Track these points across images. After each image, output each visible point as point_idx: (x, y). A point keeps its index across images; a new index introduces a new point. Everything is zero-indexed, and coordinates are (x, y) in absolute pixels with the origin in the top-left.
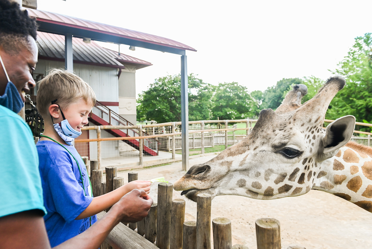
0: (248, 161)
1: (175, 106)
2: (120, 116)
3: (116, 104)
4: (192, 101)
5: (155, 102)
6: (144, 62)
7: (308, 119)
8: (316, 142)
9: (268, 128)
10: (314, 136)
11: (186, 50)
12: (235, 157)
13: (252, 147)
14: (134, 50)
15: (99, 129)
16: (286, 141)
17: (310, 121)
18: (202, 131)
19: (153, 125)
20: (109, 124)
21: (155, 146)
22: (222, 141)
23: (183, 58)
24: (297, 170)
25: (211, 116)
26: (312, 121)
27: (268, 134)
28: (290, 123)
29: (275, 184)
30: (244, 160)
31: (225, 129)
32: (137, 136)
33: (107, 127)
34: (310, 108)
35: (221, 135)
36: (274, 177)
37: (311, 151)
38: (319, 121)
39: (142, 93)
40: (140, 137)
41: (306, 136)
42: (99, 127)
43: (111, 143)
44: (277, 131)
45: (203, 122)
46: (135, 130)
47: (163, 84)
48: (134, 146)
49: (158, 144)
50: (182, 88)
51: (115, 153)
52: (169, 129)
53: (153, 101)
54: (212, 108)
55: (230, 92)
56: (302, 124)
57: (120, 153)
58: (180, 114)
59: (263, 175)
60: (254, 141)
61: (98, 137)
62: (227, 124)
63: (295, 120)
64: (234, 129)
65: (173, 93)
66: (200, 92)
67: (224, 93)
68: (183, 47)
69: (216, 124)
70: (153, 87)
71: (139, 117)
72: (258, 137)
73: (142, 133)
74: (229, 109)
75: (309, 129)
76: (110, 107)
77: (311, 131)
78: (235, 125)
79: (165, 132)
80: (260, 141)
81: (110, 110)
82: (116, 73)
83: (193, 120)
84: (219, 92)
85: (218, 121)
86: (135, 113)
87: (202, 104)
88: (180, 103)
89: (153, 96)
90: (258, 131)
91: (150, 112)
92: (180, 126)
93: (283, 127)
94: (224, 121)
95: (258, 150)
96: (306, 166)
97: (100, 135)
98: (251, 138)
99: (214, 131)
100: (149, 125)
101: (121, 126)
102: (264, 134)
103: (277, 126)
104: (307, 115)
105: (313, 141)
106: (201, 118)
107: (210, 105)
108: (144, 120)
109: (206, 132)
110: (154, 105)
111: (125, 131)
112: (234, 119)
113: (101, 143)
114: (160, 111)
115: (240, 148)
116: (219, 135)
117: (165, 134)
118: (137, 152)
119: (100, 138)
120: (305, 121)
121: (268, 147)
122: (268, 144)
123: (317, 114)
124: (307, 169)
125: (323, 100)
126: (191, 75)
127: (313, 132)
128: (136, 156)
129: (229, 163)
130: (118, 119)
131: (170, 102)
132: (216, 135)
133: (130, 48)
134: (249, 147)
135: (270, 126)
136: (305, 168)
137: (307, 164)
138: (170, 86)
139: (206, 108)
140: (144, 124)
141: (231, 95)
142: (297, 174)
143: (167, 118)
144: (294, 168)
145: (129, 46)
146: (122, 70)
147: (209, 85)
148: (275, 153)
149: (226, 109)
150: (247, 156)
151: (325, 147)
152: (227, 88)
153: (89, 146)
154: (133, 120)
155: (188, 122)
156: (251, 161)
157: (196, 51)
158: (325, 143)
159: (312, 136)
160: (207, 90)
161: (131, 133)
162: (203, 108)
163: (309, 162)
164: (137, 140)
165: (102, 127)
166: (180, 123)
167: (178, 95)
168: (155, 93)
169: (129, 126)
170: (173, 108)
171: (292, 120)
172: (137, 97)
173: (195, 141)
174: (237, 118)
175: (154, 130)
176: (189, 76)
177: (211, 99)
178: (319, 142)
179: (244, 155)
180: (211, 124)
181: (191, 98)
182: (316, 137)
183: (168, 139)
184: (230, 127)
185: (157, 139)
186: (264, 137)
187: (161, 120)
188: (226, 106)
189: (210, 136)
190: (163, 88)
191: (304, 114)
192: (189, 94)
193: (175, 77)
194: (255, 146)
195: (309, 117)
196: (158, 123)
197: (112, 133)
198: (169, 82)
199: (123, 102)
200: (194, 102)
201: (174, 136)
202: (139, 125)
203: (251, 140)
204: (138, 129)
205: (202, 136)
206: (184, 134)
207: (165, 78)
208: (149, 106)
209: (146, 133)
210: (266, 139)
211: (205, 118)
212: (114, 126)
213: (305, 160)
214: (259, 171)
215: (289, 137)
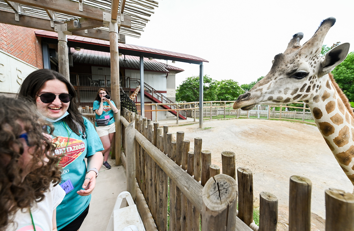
0: (272, 86)
1: (196, 93)
2: (167, 98)
3: (165, 92)
4: (206, 90)
5: (186, 91)
6: (180, 69)
7: (310, 52)
8: (317, 65)
9: (282, 65)
10: (315, 62)
11: (203, 62)
12: (263, 86)
13: (273, 78)
14: (175, 63)
15: (157, 105)
16: (296, 68)
17: (312, 53)
18: (211, 107)
19: (185, 103)
20: (162, 102)
21: (185, 115)
22: (222, 112)
23: (201, 67)
24: (305, 85)
25: (216, 98)
26: (313, 53)
27: (283, 68)
28: (297, 58)
29: (291, 95)
30: (270, 86)
31: (224, 106)
32: (176, 109)
33: (160, 104)
34: (310, 45)
35: (222, 109)
36: (290, 92)
37: (314, 71)
38: (318, 51)
39: (179, 86)
40: (177, 110)
41: (309, 63)
42: (157, 104)
43: (162, 112)
44: (289, 65)
45: (211, 102)
46: (175, 106)
47: (190, 81)
48: (174, 114)
49: (187, 113)
50: (200, 83)
51: (165, 117)
52: (193, 106)
53: (184, 90)
54: (217, 94)
55: (228, 85)
56: (305, 56)
57: (167, 117)
58: (199, 97)
59: (283, 92)
60: (274, 75)
61: (156, 109)
62: (225, 103)
63: (300, 55)
64: (230, 106)
65: (195, 86)
66: (210, 85)
67: (225, 86)
68: (201, 60)
69: (219, 103)
70: (185, 82)
71: (177, 99)
72: (276, 72)
73: (178, 107)
74: (227, 95)
75: (311, 58)
76: (162, 94)
77: (312, 59)
78: (230, 104)
79: (191, 107)
80: (278, 74)
81: (162, 95)
82: (165, 75)
83: (206, 101)
84: (222, 85)
85: (220, 101)
86: (175, 97)
87: (212, 92)
88: (199, 91)
89: (184, 88)
90: (276, 68)
91: (183, 96)
92: (199, 104)
93: (293, 61)
94: (224, 101)
95: (277, 79)
96: (311, 81)
97: (157, 108)
98: (271, 74)
99: (218, 107)
100: (182, 103)
101: (168, 103)
102: (280, 69)
103: (288, 62)
104: (309, 50)
105: (314, 65)
106: (211, 100)
107: (216, 92)
108: (180, 101)
109: (213, 107)
110: (185, 92)
111: (169, 106)
112: (230, 100)
113: (157, 112)
114: (188, 96)
115: (266, 80)
116: (221, 109)
117: (191, 108)
118: (176, 117)
119: (157, 109)
120: (308, 54)
121: (284, 75)
122: (284, 74)
123: (316, 47)
124: (312, 83)
125: (320, 37)
126: (205, 75)
127: (314, 60)
128: (175, 119)
129: (261, 90)
130: (166, 100)
131: (193, 91)
132: (219, 109)
133: (172, 62)
134: (271, 78)
135: (283, 63)
136: (311, 83)
137: (312, 80)
138: (194, 82)
139: (214, 94)
140: (180, 103)
141: (229, 87)
142: (305, 87)
143: (192, 99)
144: (303, 84)
145: (172, 61)
146: (169, 74)
147: (216, 81)
148: (289, 78)
149: (226, 95)
150: (271, 84)
151: (324, 68)
152: (226, 83)
153: (152, 113)
154: (174, 100)
155: (203, 102)
156: (274, 86)
157: (208, 62)
158: (324, 65)
159: (313, 62)
160: (214, 84)
161: (172, 107)
162: (212, 94)
163: (313, 79)
164: (176, 111)
165: (158, 104)
166: (199, 102)
167: (198, 87)
168: (185, 86)
169: (172, 104)
170: (195, 94)
171: (298, 56)
172: (176, 88)
173: (207, 112)
174: (231, 100)
175: (185, 106)
176: (204, 76)
177: (217, 89)
178: (319, 65)
179: (269, 84)
180: (217, 103)
181: (205, 89)
182: (316, 62)
183: (192, 111)
184: (228, 105)
185: (186, 111)
186: (280, 71)
187: (189, 101)
188: (226, 93)
189: (215, 110)
190: (190, 83)
191: (306, 49)
192: (204, 86)
193: (196, 77)
194: (275, 77)
195: (310, 50)
196: (187, 102)
197: (163, 107)
198: (193, 80)
199: (168, 91)
200: (207, 91)
201: (195, 109)
202: (177, 103)
203: (272, 74)
204: (176, 105)
205: (211, 109)
206: (201, 109)
207: (191, 78)
208: (183, 93)
209: (181, 108)
210: (282, 71)
211: (213, 100)
212: (164, 103)
213: (310, 78)
214: (280, 90)
215: (298, 65)
